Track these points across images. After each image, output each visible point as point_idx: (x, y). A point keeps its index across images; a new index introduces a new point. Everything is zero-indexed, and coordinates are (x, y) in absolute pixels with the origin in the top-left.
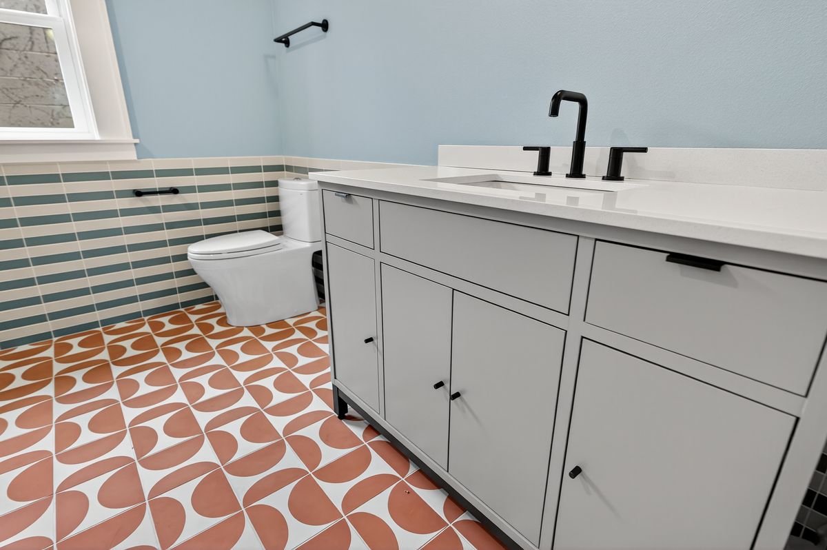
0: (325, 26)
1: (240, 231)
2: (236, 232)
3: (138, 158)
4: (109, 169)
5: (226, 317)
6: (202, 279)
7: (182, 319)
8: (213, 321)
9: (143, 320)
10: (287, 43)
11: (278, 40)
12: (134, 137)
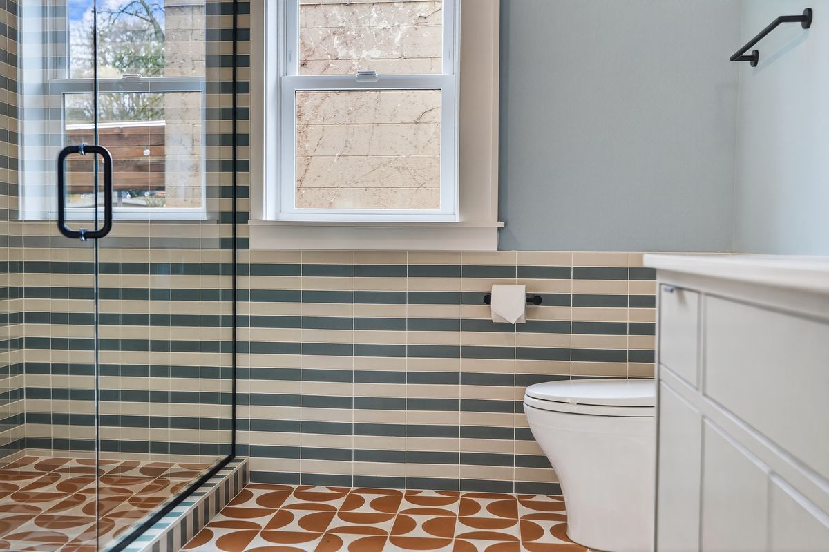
0: (806, 19)
1: (574, 378)
2: (567, 378)
3: (498, 250)
4: (462, 262)
5: (565, 526)
6: (541, 450)
7: (507, 509)
8: (546, 525)
9: (458, 494)
10: (754, 59)
11: (738, 57)
12: (500, 219)
